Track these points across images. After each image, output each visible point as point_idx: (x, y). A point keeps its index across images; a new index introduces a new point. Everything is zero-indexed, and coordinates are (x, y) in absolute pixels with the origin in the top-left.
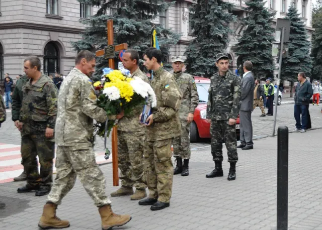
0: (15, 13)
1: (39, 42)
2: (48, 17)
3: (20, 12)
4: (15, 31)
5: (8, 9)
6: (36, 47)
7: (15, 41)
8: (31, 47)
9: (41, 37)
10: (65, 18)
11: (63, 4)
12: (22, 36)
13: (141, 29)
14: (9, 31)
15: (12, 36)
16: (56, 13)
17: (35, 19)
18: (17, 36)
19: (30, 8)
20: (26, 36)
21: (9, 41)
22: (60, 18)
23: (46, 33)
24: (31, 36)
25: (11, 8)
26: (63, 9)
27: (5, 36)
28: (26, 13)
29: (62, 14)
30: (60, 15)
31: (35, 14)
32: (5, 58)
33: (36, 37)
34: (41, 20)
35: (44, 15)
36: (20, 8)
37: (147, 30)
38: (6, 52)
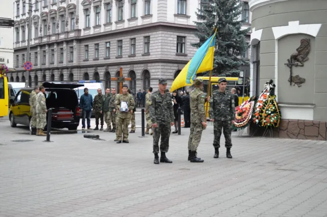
0: (157, 53)
1: (171, 71)
2: (177, 55)
3: (160, 53)
4: (157, 64)
5: (153, 51)
6: (169, 74)
7: (157, 70)
8: (166, 74)
9: (172, 68)
10: (189, 55)
11: (188, 46)
12: (160, 67)
13: (227, 63)
14: (153, 64)
15: (155, 67)
16: (183, 52)
17: (169, 56)
18: (158, 67)
19: (166, 50)
20: (163, 67)
21: (153, 71)
22: (186, 55)
23: (176, 65)
24: (166, 67)
25: (155, 50)
26: (188, 49)
27: (152, 68)
28: (164, 53)
29: (187, 52)
30: (186, 53)
31: (169, 53)
32: (151, 81)
33: (169, 68)
34: (173, 57)
35: (175, 54)
36: (160, 50)
37: (231, 63)
38: (152, 77)
